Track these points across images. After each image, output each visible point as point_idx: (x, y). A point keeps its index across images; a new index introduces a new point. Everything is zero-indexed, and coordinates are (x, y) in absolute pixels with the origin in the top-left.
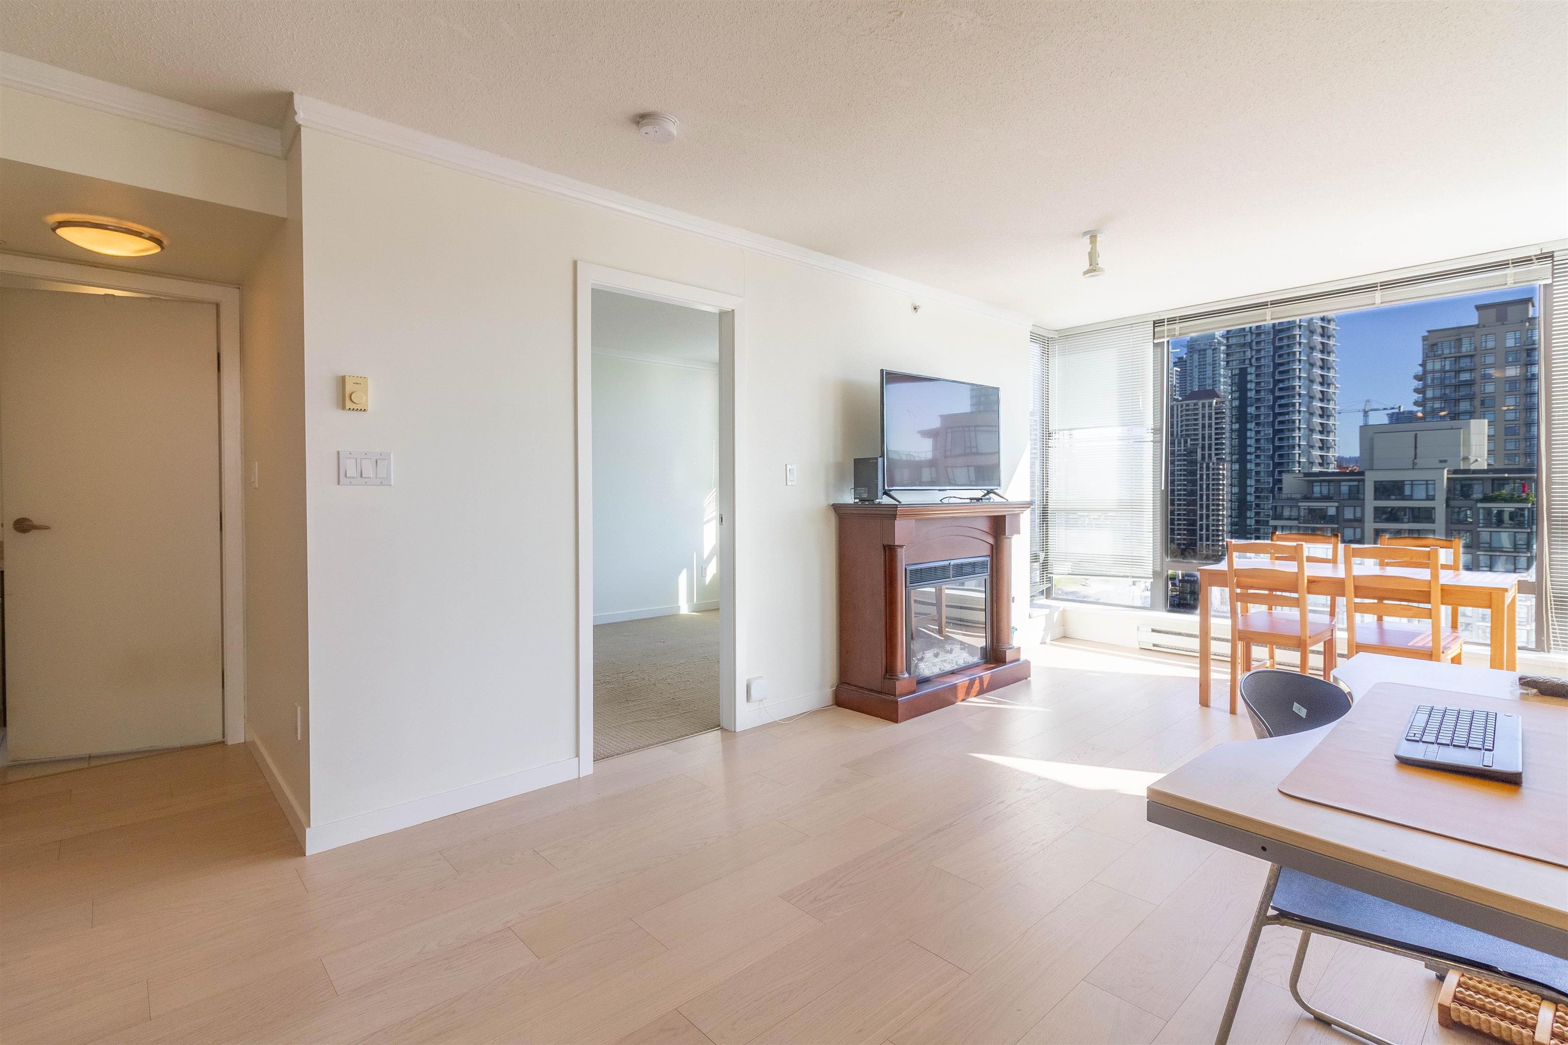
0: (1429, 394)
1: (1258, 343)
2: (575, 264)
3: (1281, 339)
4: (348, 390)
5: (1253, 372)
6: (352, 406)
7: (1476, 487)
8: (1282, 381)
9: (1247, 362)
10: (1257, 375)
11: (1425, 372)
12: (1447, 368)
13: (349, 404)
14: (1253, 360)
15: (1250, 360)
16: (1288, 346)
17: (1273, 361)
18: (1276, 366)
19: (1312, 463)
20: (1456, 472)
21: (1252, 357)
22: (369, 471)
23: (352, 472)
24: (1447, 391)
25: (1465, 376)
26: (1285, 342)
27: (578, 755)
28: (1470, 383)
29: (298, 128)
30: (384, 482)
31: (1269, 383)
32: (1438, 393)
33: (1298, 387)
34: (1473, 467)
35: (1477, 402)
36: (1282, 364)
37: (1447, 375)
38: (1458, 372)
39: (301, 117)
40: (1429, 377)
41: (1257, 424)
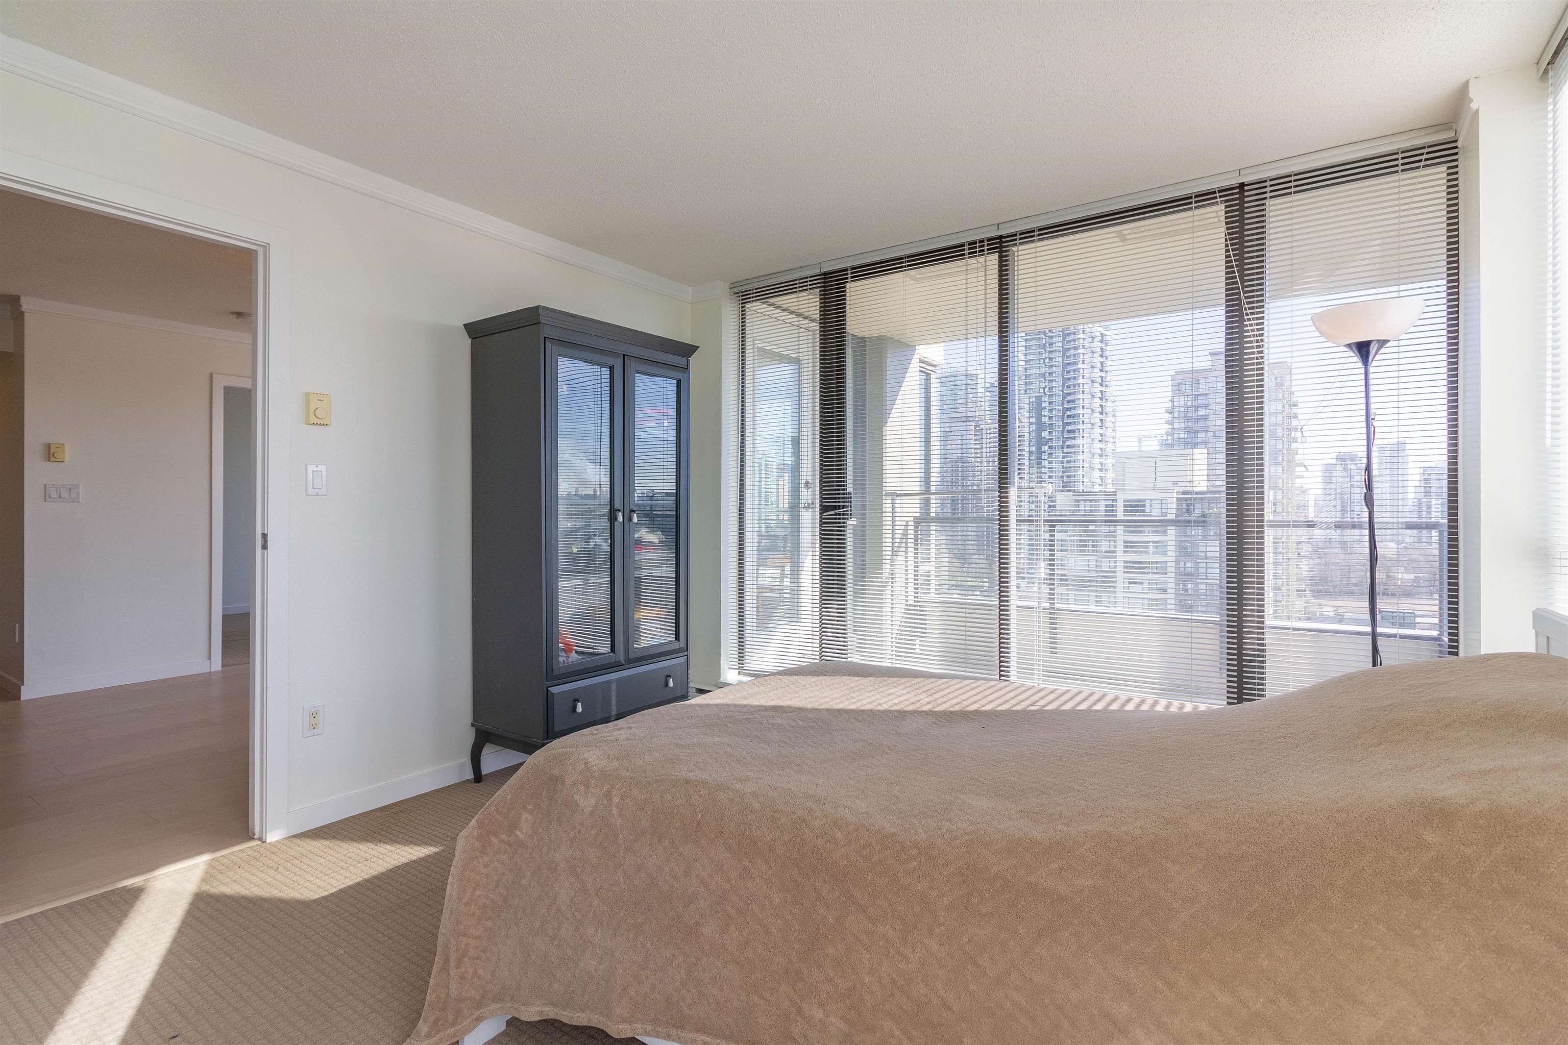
0: (1176, 426)
1: (1050, 374)
2: (211, 375)
3: (1068, 372)
4: (52, 451)
5: (1046, 400)
6: (54, 460)
7: (1197, 506)
8: (1070, 409)
9: (1042, 391)
10: (1050, 403)
11: (1173, 407)
12: (1189, 404)
13: (52, 459)
14: (1047, 390)
15: (1044, 389)
16: (1075, 378)
17: (1063, 391)
18: (1065, 395)
19: (1093, 483)
20: (1184, 493)
21: (1046, 386)
22: (65, 495)
23: (54, 495)
24: (1189, 424)
25: (1201, 412)
26: (1072, 375)
27: (210, 659)
28: (1205, 418)
29: (23, 313)
30: (76, 500)
31: (1059, 410)
32: (1182, 425)
33: (1081, 415)
34: (1196, 489)
35: (1210, 434)
36: (1070, 394)
37: (1189, 409)
38: (1197, 408)
39: (24, 307)
40: (1176, 410)
41: (1050, 447)
